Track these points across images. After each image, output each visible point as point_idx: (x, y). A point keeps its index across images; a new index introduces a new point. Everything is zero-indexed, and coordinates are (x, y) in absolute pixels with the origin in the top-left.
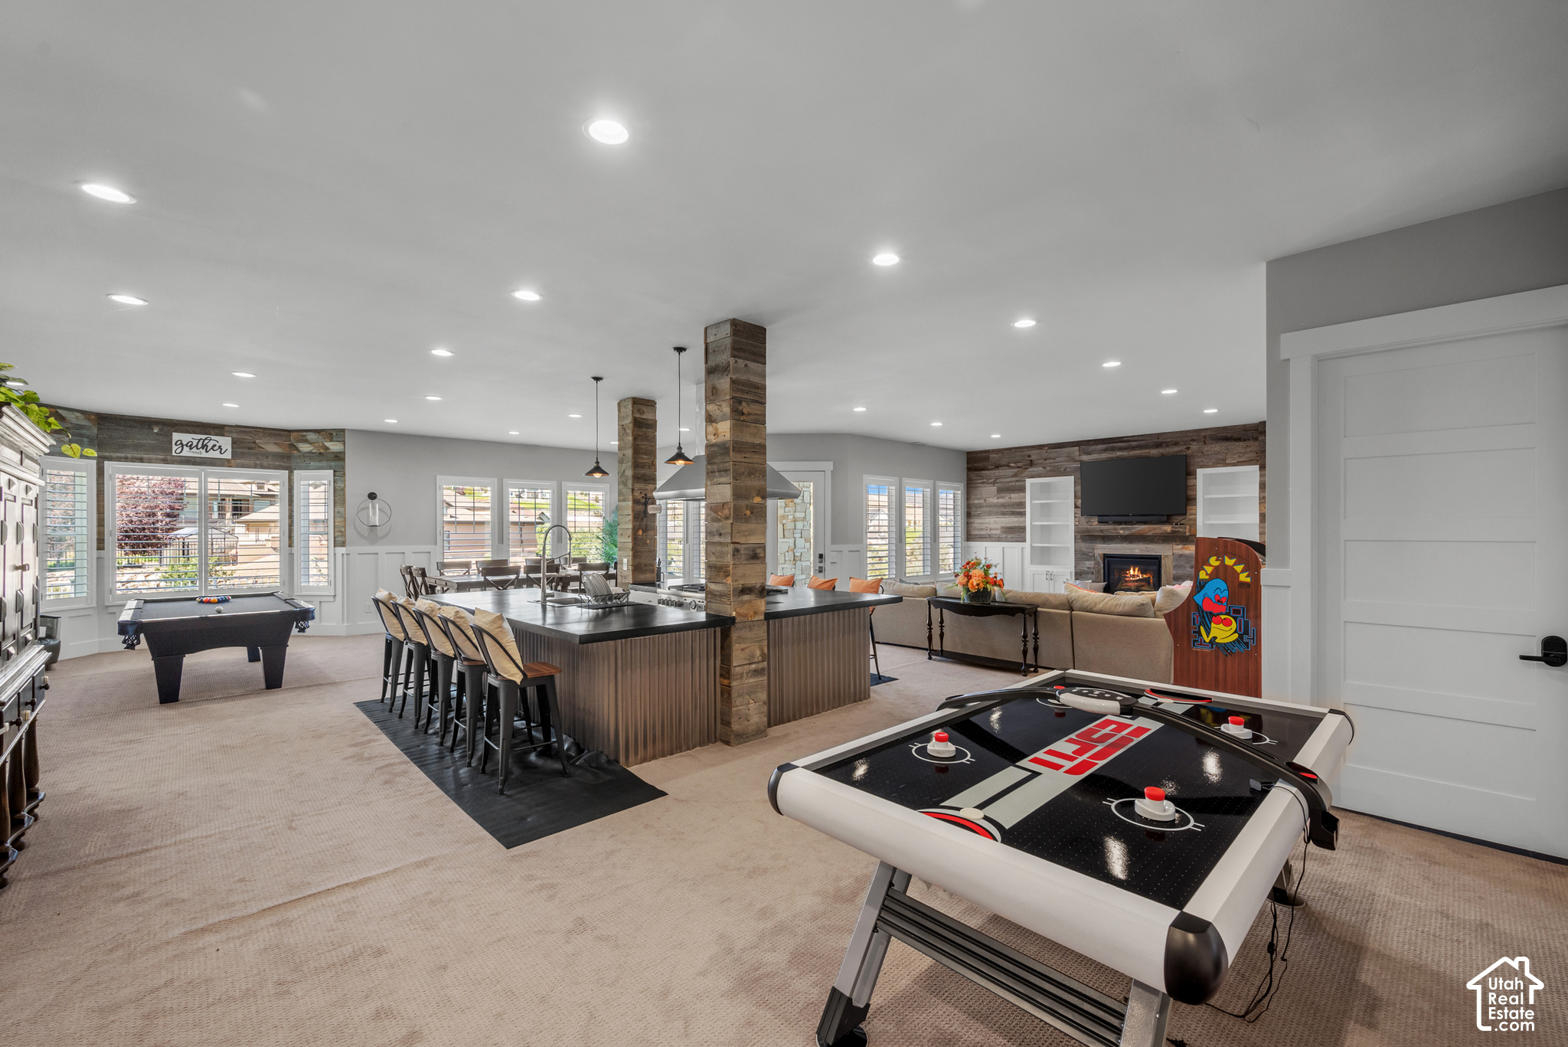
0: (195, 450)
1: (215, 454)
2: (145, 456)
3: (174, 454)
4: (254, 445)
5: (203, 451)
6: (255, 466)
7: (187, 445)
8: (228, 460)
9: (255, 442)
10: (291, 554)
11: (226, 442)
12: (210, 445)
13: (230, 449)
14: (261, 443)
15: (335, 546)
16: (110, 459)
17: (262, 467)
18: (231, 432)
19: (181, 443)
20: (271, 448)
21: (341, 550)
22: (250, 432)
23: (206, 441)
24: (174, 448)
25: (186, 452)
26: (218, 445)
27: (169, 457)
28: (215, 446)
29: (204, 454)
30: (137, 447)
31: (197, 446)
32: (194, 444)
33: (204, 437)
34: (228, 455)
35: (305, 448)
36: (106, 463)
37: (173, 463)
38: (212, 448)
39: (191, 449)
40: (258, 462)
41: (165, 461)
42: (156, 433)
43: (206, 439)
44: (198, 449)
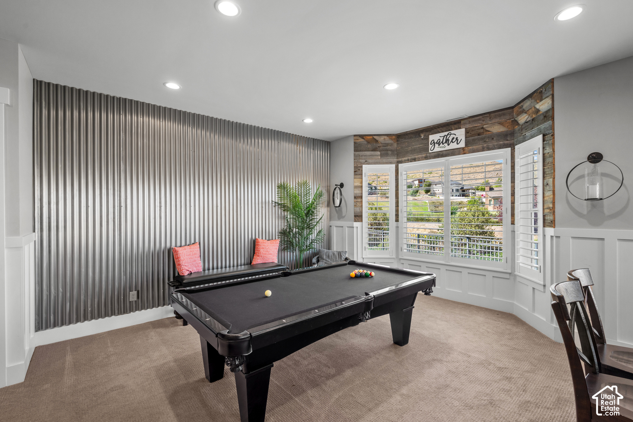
0: (441, 145)
1: (453, 146)
2: (416, 157)
3: (430, 151)
4: (482, 131)
5: (446, 145)
6: (483, 150)
7: (437, 143)
8: (463, 148)
9: (483, 128)
10: (513, 231)
11: (460, 133)
12: (450, 139)
13: (464, 139)
14: (487, 127)
15: (544, 226)
16: (401, 162)
17: (489, 149)
18: (465, 124)
19: (434, 142)
20: (496, 129)
21: (550, 231)
22: (479, 120)
23: (448, 136)
24: (430, 146)
25: (437, 149)
26: (455, 137)
27: (428, 154)
28: (453, 138)
29: (447, 148)
30: (413, 151)
31: (442, 142)
32: (441, 141)
33: (446, 133)
34: (462, 145)
35: (523, 119)
36: (400, 165)
37: (430, 159)
38: (452, 141)
39: (439, 145)
40: (485, 145)
41: (426, 158)
42: (422, 139)
43: (448, 135)
44: (443, 144)
